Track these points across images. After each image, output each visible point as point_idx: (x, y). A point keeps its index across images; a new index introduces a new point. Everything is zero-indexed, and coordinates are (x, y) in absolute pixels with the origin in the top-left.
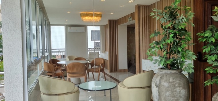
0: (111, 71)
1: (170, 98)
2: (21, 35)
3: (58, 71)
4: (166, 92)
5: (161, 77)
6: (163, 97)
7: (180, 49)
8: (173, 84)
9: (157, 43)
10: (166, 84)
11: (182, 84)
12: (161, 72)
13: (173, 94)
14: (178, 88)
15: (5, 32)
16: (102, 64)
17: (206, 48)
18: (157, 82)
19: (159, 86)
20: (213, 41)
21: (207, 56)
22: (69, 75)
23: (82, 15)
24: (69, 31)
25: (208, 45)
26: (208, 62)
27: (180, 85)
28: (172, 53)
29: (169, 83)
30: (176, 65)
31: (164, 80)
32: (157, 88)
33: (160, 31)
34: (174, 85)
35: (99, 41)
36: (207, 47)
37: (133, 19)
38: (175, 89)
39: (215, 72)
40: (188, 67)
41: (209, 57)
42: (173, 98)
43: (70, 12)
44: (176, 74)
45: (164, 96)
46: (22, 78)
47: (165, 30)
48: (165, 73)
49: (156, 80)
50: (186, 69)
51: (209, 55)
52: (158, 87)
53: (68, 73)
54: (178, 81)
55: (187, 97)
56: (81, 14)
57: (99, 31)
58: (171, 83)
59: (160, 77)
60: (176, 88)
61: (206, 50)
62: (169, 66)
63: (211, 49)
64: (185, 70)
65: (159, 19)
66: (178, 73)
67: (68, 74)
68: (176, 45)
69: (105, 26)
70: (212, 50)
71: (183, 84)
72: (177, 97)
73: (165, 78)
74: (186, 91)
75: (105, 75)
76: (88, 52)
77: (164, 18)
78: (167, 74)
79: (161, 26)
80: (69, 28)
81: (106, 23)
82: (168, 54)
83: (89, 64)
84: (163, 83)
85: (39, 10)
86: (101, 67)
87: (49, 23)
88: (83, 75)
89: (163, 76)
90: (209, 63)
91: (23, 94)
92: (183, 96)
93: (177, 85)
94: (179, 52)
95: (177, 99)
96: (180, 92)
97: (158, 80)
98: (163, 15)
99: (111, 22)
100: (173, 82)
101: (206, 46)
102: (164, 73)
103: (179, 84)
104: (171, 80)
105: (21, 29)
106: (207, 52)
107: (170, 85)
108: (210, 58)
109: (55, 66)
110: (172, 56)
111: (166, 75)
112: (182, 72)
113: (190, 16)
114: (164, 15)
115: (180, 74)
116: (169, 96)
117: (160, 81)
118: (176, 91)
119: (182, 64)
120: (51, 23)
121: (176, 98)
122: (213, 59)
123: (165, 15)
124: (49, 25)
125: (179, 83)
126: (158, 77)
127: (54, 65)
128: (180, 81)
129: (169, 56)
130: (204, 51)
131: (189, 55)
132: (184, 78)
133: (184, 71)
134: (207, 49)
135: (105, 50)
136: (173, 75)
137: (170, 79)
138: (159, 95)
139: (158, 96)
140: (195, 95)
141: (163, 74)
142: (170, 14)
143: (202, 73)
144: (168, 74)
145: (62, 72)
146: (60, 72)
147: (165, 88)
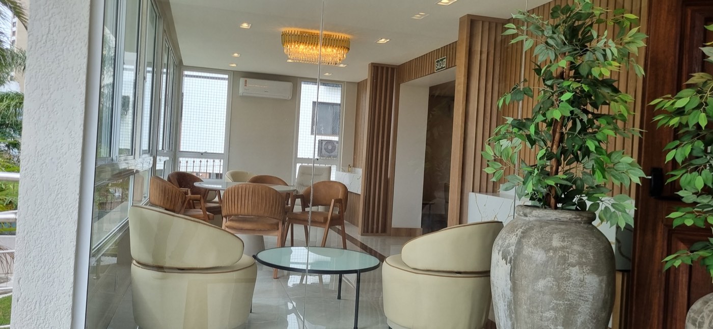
0: (366, 231)
1: (547, 298)
2: (85, 60)
3: (193, 210)
4: (537, 279)
5: (522, 233)
6: (523, 296)
7: (591, 145)
8: (560, 253)
9: (521, 125)
10: (539, 256)
11: (592, 257)
12: (525, 215)
13: (559, 287)
14: (576, 269)
15: (36, 44)
16: (338, 201)
17: (676, 147)
18: (509, 245)
19: (516, 258)
20: (701, 123)
21: (678, 173)
22: (229, 223)
23: (287, 38)
24: (241, 90)
25: (685, 139)
26: (683, 197)
27: (584, 260)
28: (565, 160)
29: (547, 251)
30: (575, 200)
31: (533, 240)
32: (509, 265)
33: (532, 87)
34: (564, 259)
35: (336, 138)
36: (680, 144)
37: (451, 63)
38: (568, 271)
39: (701, 224)
40: (614, 208)
41: (685, 178)
42: (557, 300)
43: (248, 23)
44: (573, 224)
45: (530, 291)
46: (78, 197)
47: (549, 83)
48: (539, 221)
49: (506, 241)
50: (608, 215)
51: (684, 171)
52: (510, 262)
53: (226, 217)
54: (577, 247)
55: (605, 302)
56: (284, 35)
57: (336, 104)
58: (555, 250)
59: (521, 230)
60: (571, 268)
61: (677, 153)
62: (553, 201)
63: (692, 149)
64: (603, 216)
65: (532, 49)
66: (580, 223)
67: (224, 219)
68: (579, 133)
69: (360, 85)
70: (695, 154)
71: (594, 256)
72: (571, 297)
73: (535, 235)
74: (601, 281)
75: (347, 241)
76: (298, 165)
77: (547, 43)
78: (543, 223)
79: (535, 70)
80: (242, 80)
81: (363, 74)
82: (553, 160)
83: (297, 197)
84: (528, 250)
85: (151, 12)
86: (333, 211)
87: (181, 62)
88: (275, 227)
89: (531, 229)
90: (684, 200)
91: (74, 249)
92: (591, 297)
93: (573, 259)
94: (587, 152)
95: (570, 304)
96: (582, 281)
97: (513, 239)
98: (545, 33)
99: (378, 70)
100: (563, 248)
101: (677, 142)
102: (534, 218)
103: (580, 257)
104: (556, 243)
105: (87, 40)
106: (679, 160)
107: (551, 258)
108: (689, 183)
109: (186, 193)
110: (564, 167)
111: (541, 227)
112: (593, 223)
113: (631, 44)
114: (548, 32)
115: (586, 226)
116: (544, 293)
117: (519, 243)
118: (568, 278)
119: (595, 195)
120: (186, 62)
121: (569, 300)
122: (699, 183)
123: (551, 32)
124: (179, 67)
125: (582, 254)
126: (513, 231)
127: (184, 190)
128: (583, 246)
129: (554, 168)
130: (669, 157)
131: (619, 166)
132: (598, 239)
133: (602, 220)
134: (680, 149)
135: (352, 165)
136: (563, 227)
137: (551, 240)
138: (514, 288)
139: (509, 293)
140: (634, 308)
141: (529, 222)
142: (568, 32)
143: (659, 236)
144: (548, 223)
145: (208, 213)
146: (202, 213)
147: (534, 265)
